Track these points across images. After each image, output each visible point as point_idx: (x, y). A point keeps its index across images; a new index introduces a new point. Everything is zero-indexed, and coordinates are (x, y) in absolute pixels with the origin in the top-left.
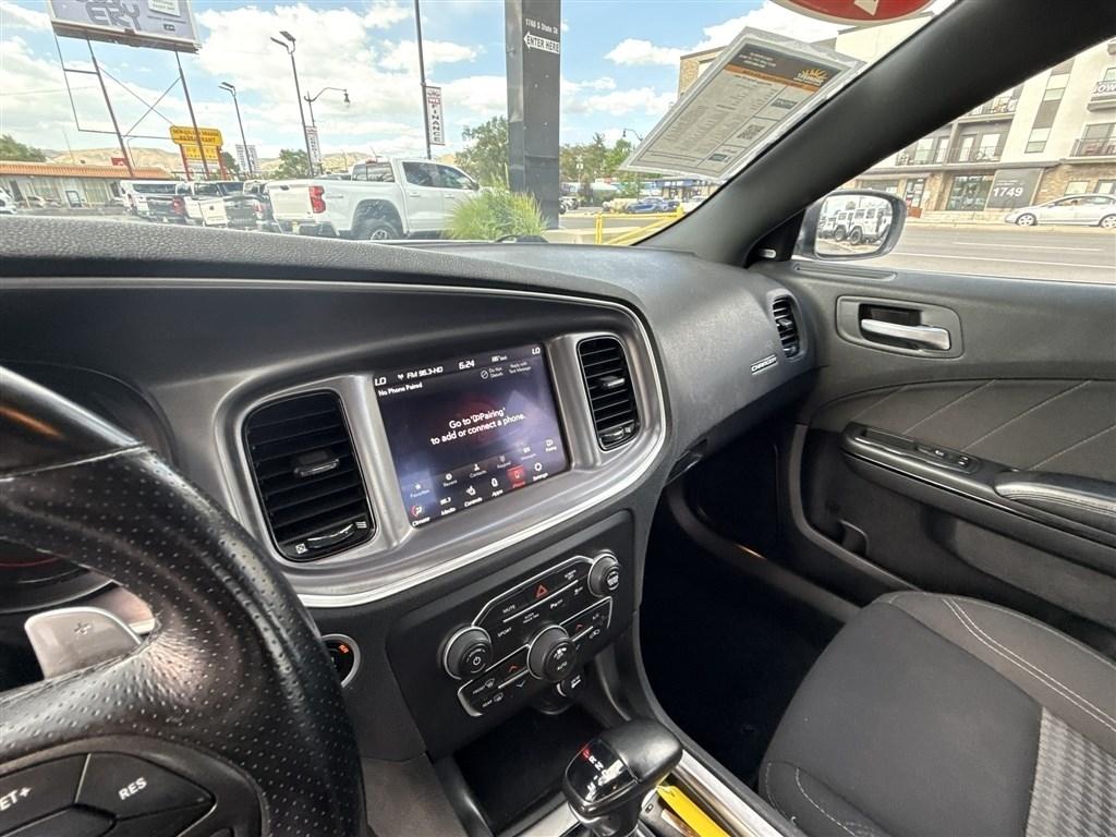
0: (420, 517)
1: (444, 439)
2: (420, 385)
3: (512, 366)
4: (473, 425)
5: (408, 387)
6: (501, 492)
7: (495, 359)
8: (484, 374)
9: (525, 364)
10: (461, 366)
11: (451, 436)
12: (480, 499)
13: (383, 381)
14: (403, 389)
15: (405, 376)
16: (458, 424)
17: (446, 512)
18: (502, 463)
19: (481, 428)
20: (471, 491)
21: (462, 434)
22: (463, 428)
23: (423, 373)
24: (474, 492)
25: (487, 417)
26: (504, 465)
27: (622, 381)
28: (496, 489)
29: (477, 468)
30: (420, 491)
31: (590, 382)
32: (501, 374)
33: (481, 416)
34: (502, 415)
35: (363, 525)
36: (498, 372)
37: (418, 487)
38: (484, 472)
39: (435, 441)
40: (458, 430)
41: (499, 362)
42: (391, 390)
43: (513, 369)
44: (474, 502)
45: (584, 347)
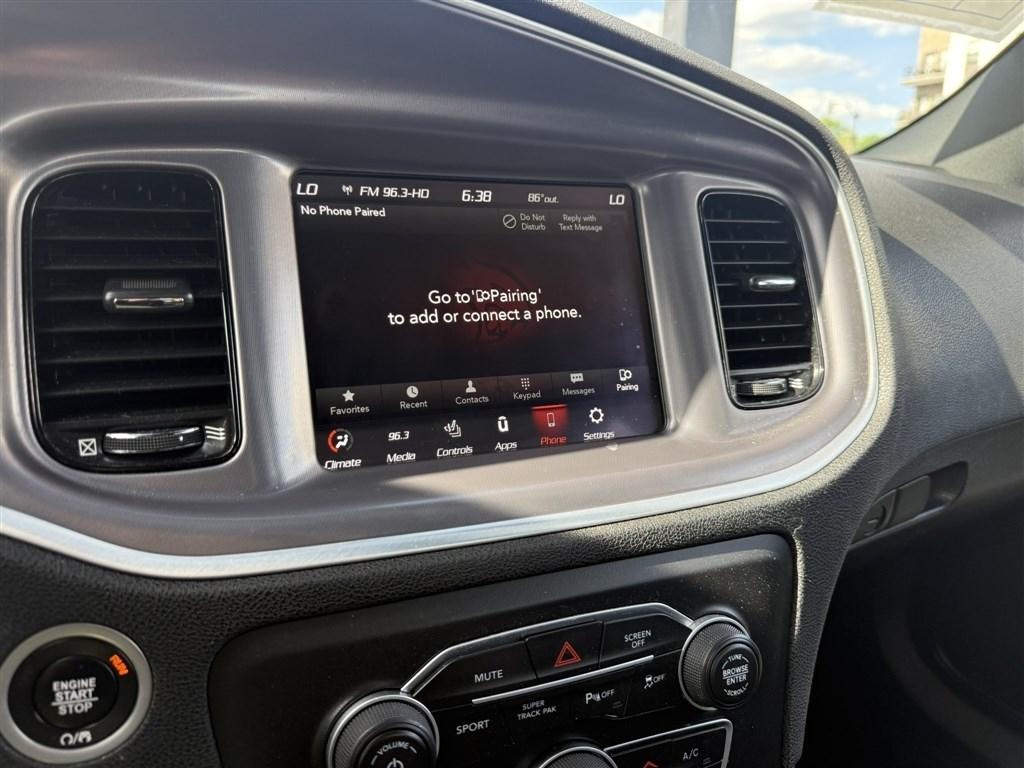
0: (343, 454)
1: (414, 319)
2: (382, 213)
3: (565, 217)
4: (473, 306)
5: (357, 210)
6: (514, 445)
7: (534, 198)
8: (509, 221)
9: (592, 218)
10: (466, 196)
11: (428, 318)
12: (468, 450)
13: (313, 189)
14: (348, 212)
15: (356, 190)
16: (444, 299)
17: (396, 458)
18: (522, 391)
19: (490, 316)
20: (453, 428)
21: (451, 318)
22: (454, 307)
23: (390, 192)
24: (459, 434)
25: (504, 298)
26: (527, 396)
27: (791, 282)
28: (505, 438)
29: (471, 389)
30: (350, 404)
31: (719, 274)
32: (542, 227)
33: (493, 294)
34: (534, 301)
35: (217, 434)
36: (537, 223)
37: (349, 396)
38: (486, 399)
39: (395, 319)
40: (442, 309)
41: (539, 207)
42: (323, 209)
43: (567, 223)
44: (455, 451)
45: (713, 204)
